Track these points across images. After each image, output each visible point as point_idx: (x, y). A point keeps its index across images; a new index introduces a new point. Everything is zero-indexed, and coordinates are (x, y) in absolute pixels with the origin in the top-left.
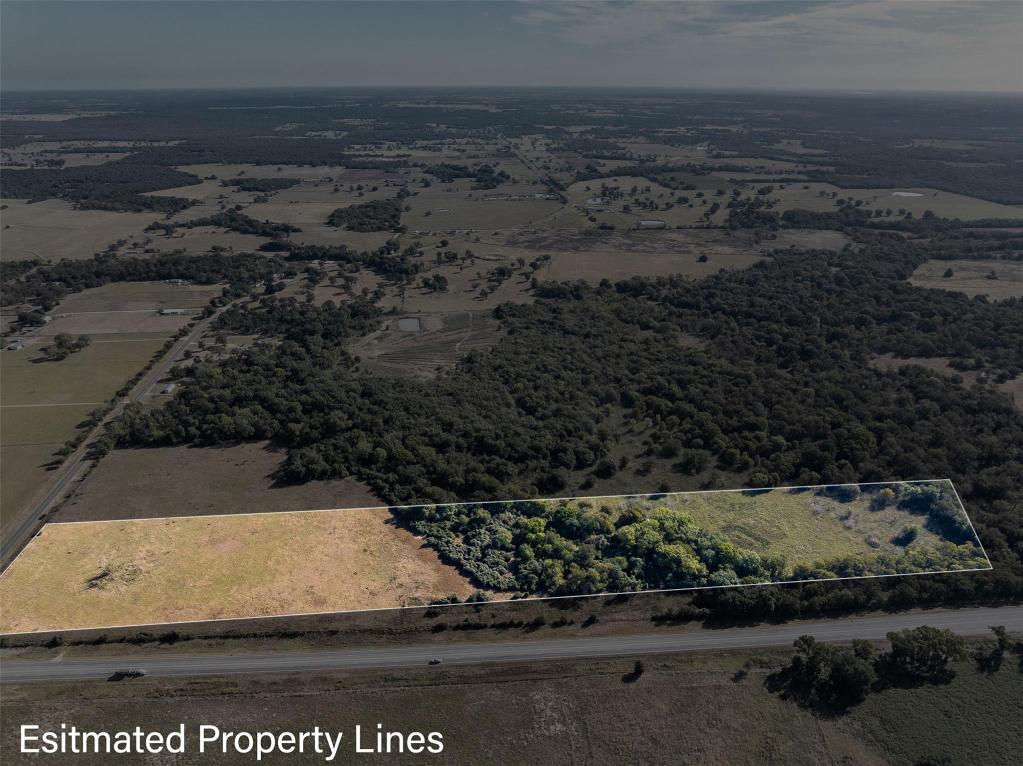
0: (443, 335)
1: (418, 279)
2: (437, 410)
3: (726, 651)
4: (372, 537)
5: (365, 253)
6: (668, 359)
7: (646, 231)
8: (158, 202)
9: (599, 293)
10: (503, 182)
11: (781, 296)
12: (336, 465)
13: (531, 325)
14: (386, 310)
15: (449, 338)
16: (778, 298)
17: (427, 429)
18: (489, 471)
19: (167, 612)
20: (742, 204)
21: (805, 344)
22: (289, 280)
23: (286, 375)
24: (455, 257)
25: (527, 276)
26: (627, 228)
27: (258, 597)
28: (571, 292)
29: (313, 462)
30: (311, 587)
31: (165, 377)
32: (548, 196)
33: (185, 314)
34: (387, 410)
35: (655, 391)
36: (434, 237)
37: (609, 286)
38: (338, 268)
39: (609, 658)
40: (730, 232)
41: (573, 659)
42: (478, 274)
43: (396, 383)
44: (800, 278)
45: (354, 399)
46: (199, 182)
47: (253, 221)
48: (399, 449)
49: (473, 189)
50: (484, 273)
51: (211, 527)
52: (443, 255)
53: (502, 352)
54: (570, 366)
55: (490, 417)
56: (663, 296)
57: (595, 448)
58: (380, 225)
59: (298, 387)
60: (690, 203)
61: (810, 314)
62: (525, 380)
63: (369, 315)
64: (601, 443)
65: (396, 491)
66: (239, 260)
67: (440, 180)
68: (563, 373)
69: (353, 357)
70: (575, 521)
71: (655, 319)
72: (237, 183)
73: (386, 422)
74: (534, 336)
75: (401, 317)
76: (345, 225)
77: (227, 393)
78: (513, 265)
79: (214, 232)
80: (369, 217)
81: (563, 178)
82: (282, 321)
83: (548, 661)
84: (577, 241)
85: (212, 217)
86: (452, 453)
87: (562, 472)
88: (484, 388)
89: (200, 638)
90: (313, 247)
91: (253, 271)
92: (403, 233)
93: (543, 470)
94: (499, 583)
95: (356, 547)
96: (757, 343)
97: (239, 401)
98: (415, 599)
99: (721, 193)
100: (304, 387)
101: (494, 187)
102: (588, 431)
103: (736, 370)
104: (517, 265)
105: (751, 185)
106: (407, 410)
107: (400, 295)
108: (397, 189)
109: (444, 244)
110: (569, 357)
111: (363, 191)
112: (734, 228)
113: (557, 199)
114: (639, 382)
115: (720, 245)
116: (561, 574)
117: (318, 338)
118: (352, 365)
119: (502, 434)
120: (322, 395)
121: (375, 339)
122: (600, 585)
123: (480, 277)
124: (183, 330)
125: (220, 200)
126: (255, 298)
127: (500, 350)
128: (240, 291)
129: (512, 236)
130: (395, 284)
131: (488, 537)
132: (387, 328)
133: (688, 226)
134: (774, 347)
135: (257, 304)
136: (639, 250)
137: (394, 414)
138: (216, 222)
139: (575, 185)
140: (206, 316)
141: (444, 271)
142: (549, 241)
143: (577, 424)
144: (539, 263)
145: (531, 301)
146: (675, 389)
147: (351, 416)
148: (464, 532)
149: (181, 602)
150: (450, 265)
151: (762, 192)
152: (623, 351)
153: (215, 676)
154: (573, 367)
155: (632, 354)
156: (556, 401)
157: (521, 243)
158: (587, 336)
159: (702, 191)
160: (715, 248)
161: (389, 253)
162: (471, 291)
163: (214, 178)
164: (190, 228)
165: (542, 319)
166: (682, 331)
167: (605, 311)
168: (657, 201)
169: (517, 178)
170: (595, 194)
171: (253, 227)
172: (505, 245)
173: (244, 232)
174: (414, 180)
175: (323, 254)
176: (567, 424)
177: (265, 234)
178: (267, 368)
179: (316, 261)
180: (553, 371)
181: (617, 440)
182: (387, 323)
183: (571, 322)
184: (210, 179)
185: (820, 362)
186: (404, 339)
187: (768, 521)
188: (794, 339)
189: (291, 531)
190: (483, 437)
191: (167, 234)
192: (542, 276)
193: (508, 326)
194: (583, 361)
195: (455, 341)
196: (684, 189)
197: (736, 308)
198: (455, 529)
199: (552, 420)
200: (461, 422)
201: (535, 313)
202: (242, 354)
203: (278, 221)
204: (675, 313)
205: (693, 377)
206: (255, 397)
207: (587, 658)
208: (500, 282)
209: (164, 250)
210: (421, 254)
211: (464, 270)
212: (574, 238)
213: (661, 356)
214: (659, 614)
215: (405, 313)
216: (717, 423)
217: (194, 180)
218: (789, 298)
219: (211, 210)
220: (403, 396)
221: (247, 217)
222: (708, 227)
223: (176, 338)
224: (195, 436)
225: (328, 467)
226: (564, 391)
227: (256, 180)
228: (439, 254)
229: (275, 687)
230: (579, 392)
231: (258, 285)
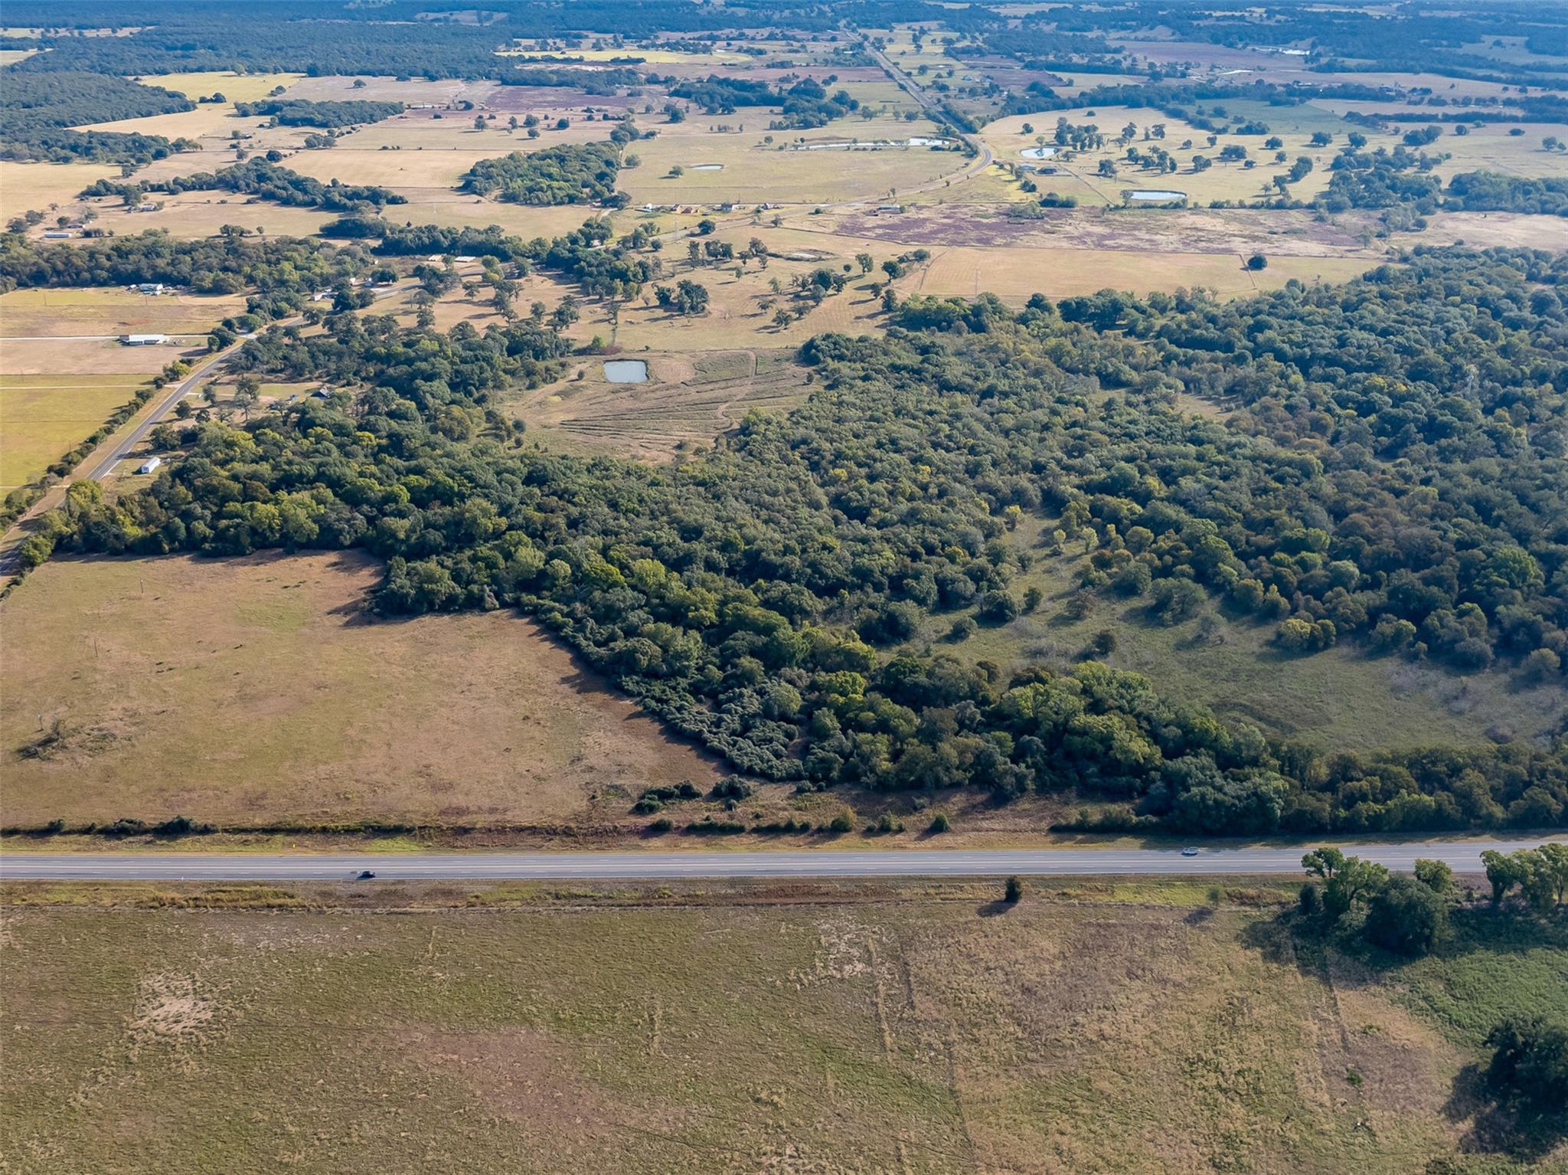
0: (692, 390)
1: (649, 291)
2: (673, 506)
3: (1179, 878)
4: (541, 699)
5: (539, 242)
6: (1147, 434)
7: (1144, 211)
8: (103, 144)
9: (1023, 320)
10: (840, 114)
11: (1407, 328)
12: (475, 588)
13: (874, 375)
14: (577, 346)
15: (706, 396)
16: (1400, 332)
17: (651, 534)
18: (767, 604)
19: (166, 795)
20: (1364, 162)
21: (1437, 412)
22: (381, 290)
23: (379, 445)
24: (727, 252)
25: (875, 288)
26: (1101, 204)
27: (331, 778)
28: (965, 318)
29: (431, 578)
30: (427, 767)
31: (141, 448)
32: (938, 143)
33: (174, 344)
34: (575, 504)
35: (1114, 486)
36: (686, 218)
37: (1046, 308)
38: (483, 269)
39: (962, 879)
40: (1326, 214)
41: (896, 879)
42: (773, 282)
43: (594, 465)
44: (1458, 299)
45: (512, 484)
46: (187, 107)
47: (306, 179)
48: (595, 562)
49: (774, 127)
50: (785, 281)
51: (240, 677)
52: (702, 248)
53: (810, 418)
54: (946, 442)
55: (778, 523)
56: (1157, 328)
57: (977, 576)
58: (572, 192)
59: (400, 463)
60: (1249, 159)
61: (1459, 360)
62: (851, 464)
63: (543, 350)
64: (990, 567)
65: (588, 631)
66: (276, 252)
67: (704, 110)
68: (930, 452)
69: (510, 423)
70: (922, 679)
71: (1135, 368)
72: (269, 109)
73: (573, 524)
74: (879, 391)
75: (609, 357)
76: (497, 192)
77: (265, 468)
78: (847, 268)
79: (223, 202)
80: (550, 176)
81: (974, 108)
82: (369, 356)
83: (851, 880)
84: (990, 227)
85: (218, 172)
86: (699, 572)
87: (908, 609)
88: (769, 476)
89: (226, 831)
90: (431, 229)
91: (309, 269)
92: (621, 208)
93: (872, 606)
94: (771, 767)
95: (510, 712)
96: (1338, 410)
97: (289, 482)
98: (616, 787)
99: (1320, 140)
100: (413, 463)
101: (822, 123)
102: (968, 549)
103: (1284, 453)
104: (857, 269)
105: (1392, 125)
106: (613, 505)
107: (608, 321)
108: (611, 125)
109: (706, 228)
110: (946, 428)
111: (538, 128)
112: (1336, 208)
113: (957, 149)
114: (1082, 472)
115: (1300, 239)
116: (886, 756)
117: (441, 386)
118: (509, 436)
119: (798, 548)
120: (448, 475)
121: (556, 394)
122: (958, 775)
123: (776, 289)
124: (171, 370)
125: (234, 142)
126: (313, 317)
127: (805, 413)
128: (284, 305)
129: (852, 216)
130: (601, 300)
131: (756, 703)
132: (581, 375)
133: (1236, 203)
134: (1373, 418)
135: (318, 329)
136: (1122, 245)
137: (588, 512)
138: (227, 183)
139: (999, 122)
140: (215, 348)
141: (700, 276)
142: (929, 227)
143: (947, 536)
144: (903, 265)
145: (880, 335)
146: (1153, 482)
147: (505, 510)
148: (713, 695)
149: (191, 782)
150: (716, 268)
151: (1413, 139)
152: (1057, 419)
153: (256, 884)
154: (952, 445)
155: (1074, 424)
156: (911, 498)
157: (868, 229)
158: (987, 393)
159: (1279, 137)
160: (1286, 245)
161: (588, 245)
162: (755, 315)
163: (218, 99)
164: (172, 192)
165: (898, 362)
166: (1187, 390)
167: (1031, 351)
168: (1173, 154)
169: (874, 106)
170: (1040, 140)
171: (305, 192)
172: (835, 233)
173: (287, 202)
174: (648, 110)
175: (455, 246)
176: (927, 535)
177: (330, 206)
178: (340, 430)
179: (437, 258)
180: (911, 449)
181: (1024, 567)
182: (580, 367)
183: (956, 370)
184: (211, 101)
185: (1462, 444)
186: (613, 396)
187: (1301, 699)
188: (1415, 405)
189: (389, 686)
190: (759, 551)
191: (126, 203)
192: (905, 291)
193: (827, 378)
194: (973, 434)
195: (716, 402)
196: (1240, 132)
197: (1307, 350)
198: (695, 690)
199: (899, 529)
200: (718, 527)
201: (886, 353)
202: (292, 410)
203: (358, 182)
204: (1176, 357)
205: (1192, 463)
206: (321, 477)
207: (921, 878)
208: (817, 299)
209: (121, 232)
210: (656, 246)
211: (744, 276)
212: (985, 221)
213: (1132, 429)
214: (1064, 822)
215: (618, 350)
216: (1227, 538)
217: (178, 104)
218: (1423, 333)
219: (214, 161)
220: (607, 483)
221: (291, 173)
222: (1280, 206)
223: (158, 383)
224: (205, 539)
225: (458, 590)
226: (929, 483)
227: (308, 103)
228: (694, 246)
229: (361, 901)
230: (957, 485)
231: (318, 297)
